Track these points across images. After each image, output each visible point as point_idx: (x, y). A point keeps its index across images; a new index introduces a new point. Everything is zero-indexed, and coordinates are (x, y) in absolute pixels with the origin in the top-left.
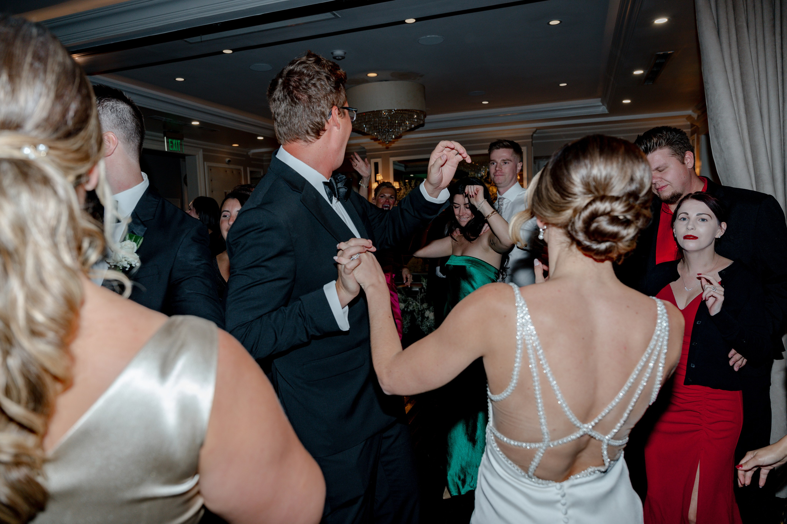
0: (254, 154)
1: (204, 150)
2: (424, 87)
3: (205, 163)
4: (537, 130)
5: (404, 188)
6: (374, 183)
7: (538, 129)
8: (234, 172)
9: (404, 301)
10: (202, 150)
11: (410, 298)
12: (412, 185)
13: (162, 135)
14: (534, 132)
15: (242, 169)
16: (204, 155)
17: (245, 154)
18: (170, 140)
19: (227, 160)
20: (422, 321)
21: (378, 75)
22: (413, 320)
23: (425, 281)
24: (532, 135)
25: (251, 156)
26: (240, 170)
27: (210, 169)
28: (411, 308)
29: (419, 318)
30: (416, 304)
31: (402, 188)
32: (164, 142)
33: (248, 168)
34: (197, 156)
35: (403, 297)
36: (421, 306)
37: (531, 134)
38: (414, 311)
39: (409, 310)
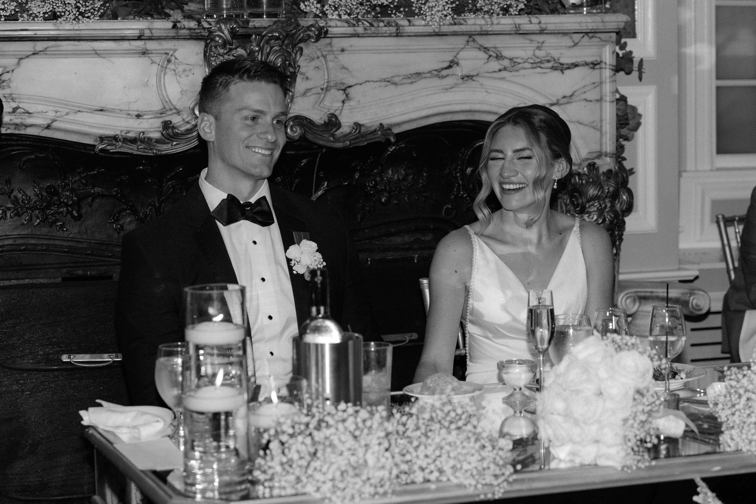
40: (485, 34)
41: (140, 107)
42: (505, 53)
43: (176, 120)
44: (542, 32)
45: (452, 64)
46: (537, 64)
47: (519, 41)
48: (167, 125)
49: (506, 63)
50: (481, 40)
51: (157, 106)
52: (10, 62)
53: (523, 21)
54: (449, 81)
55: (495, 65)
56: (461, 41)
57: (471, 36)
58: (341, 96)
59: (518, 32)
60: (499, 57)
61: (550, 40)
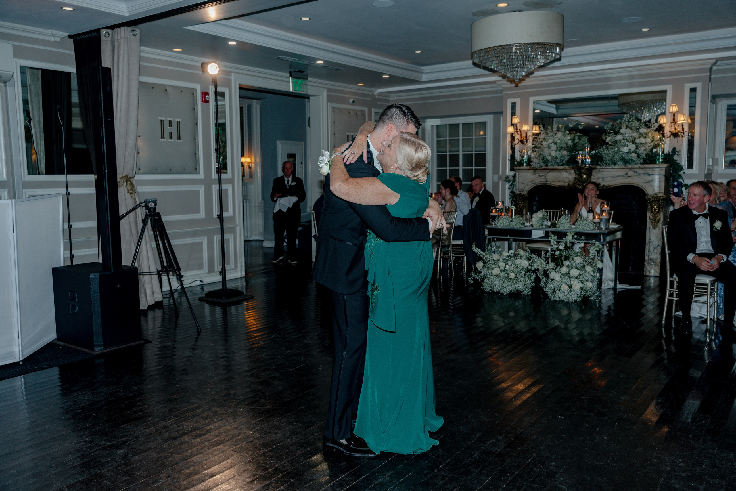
0: (380, 94)
1: (329, 90)
2: (563, 16)
3: (329, 103)
4: (716, 62)
5: (544, 133)
6: (509, 127)
7: (718, 60)
8: (358, 114)
9: (529, 259)
10: (326, 90)
11: (535, 256)
12: (554, 130)
13: (288, 75)
14: (715, 64)
15: (367, 111)
16: (328, 95)
17: (371, 93)
18: (295, 80)
19: (351, 101)
20: (546, 282)
21: (508, 5)
22: (537, 280)
23: (553, 238)
24: (711, 69)
25: (376, 97)
26: (364, 111)
27: (334, 110)
28: (535, 266)
29: (543, 278)
30: (541, 262)
31: (542, 132)
32: (290, 82)
33: (373, 109)
34: (321, 97)
35: (527, 254)
36: (547, 265)
37: (709, 66)
38: (538, 270)
39: (533, 269)
40: (633, 168)
41: (565, 181)
42: (638, 172)
43: (570, 183)
44: (645, 168)
45: (627, 174)
46: (644, 174)
47: (640, 170)
48: (569, 184)
49: (638, 174)
50: (632, 169)
51: (568, 181)
52: (546, 173)
53: (640, 166)
54: (626, 177)
55: (635, 174)
56: (628, 170)
57: (630, 169)
58: (602, 179)
59: (639, 168)
60: (637, 173)
61: (647, 170)
